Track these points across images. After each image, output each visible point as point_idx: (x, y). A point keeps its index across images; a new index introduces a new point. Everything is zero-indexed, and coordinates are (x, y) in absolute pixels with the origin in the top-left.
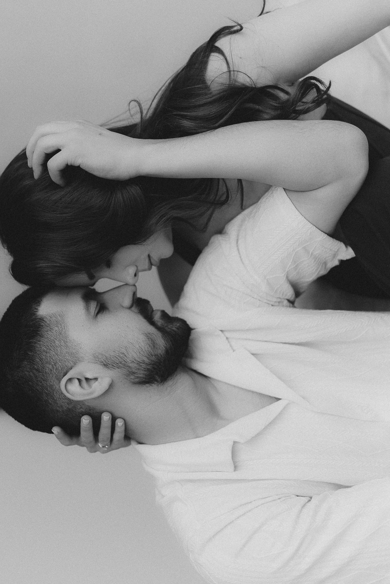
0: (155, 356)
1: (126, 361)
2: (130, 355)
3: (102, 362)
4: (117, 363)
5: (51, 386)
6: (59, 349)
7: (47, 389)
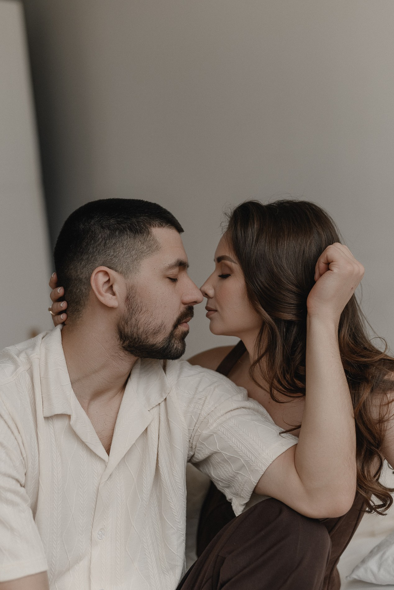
0: (146, 337)
1: (136, 314)
2: (142, 316)
3: (129, 295)
4: (132, 307)
5: (96, 260)
6: (129, 255)
7: (92, 257)
